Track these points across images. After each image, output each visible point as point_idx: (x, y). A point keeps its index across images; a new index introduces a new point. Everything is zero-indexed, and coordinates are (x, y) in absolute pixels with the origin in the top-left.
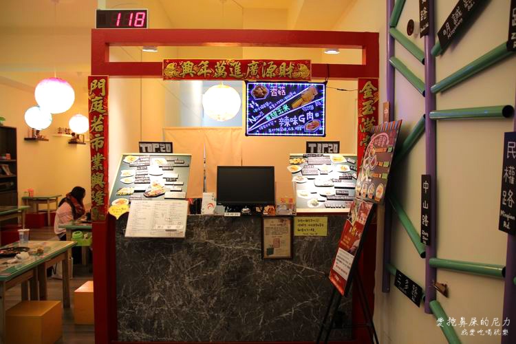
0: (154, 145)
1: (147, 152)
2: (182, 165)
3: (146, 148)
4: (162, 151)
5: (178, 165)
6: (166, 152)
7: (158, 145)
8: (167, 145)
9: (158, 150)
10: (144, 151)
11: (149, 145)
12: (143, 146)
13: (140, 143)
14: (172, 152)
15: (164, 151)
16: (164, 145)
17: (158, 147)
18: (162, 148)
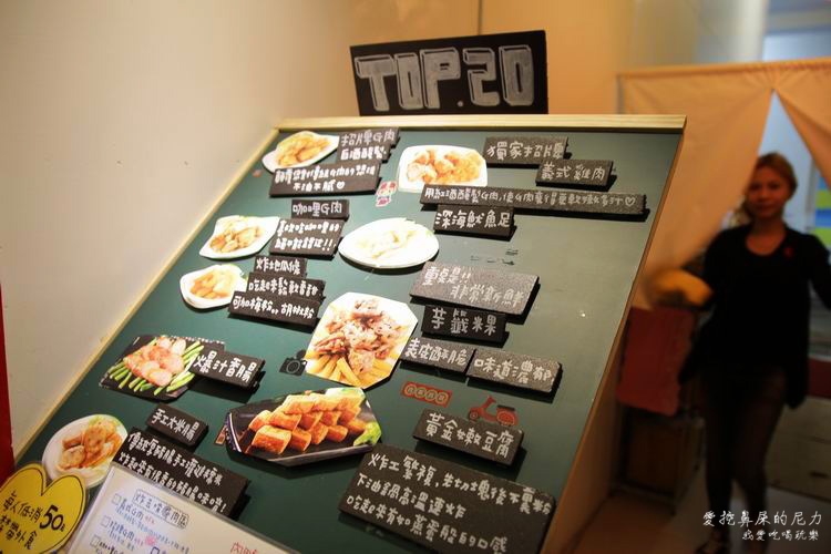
0: (433, 59)
1: (396, 109)
2: (590, 199)
3: (391, 83)
4: (480, 97)
5: (564, 198)
6: (503, 108)
7: (452, 57)
8: (512, 57)
9: (454, 97)
10: (382, 102)
11: (405, 65)
12: (374, 71)
13: (358, 52)
14: (540, 106)
15: (492, 99)
16: (487, 58)
17: (454, 73)
18: (476, 80)
